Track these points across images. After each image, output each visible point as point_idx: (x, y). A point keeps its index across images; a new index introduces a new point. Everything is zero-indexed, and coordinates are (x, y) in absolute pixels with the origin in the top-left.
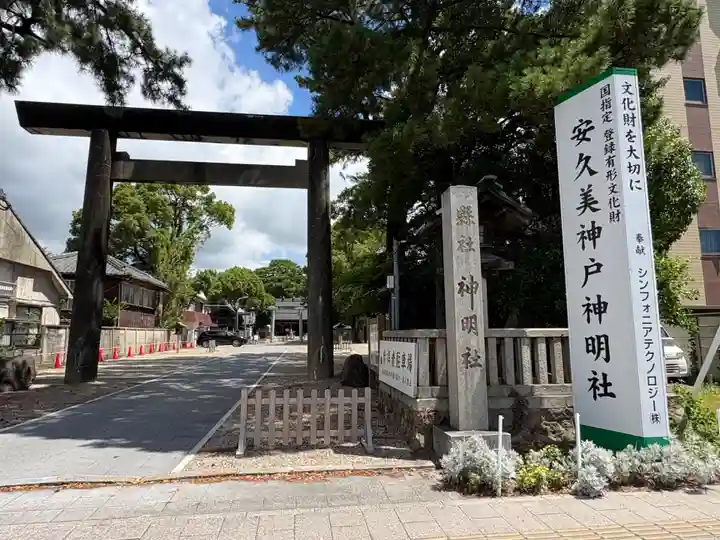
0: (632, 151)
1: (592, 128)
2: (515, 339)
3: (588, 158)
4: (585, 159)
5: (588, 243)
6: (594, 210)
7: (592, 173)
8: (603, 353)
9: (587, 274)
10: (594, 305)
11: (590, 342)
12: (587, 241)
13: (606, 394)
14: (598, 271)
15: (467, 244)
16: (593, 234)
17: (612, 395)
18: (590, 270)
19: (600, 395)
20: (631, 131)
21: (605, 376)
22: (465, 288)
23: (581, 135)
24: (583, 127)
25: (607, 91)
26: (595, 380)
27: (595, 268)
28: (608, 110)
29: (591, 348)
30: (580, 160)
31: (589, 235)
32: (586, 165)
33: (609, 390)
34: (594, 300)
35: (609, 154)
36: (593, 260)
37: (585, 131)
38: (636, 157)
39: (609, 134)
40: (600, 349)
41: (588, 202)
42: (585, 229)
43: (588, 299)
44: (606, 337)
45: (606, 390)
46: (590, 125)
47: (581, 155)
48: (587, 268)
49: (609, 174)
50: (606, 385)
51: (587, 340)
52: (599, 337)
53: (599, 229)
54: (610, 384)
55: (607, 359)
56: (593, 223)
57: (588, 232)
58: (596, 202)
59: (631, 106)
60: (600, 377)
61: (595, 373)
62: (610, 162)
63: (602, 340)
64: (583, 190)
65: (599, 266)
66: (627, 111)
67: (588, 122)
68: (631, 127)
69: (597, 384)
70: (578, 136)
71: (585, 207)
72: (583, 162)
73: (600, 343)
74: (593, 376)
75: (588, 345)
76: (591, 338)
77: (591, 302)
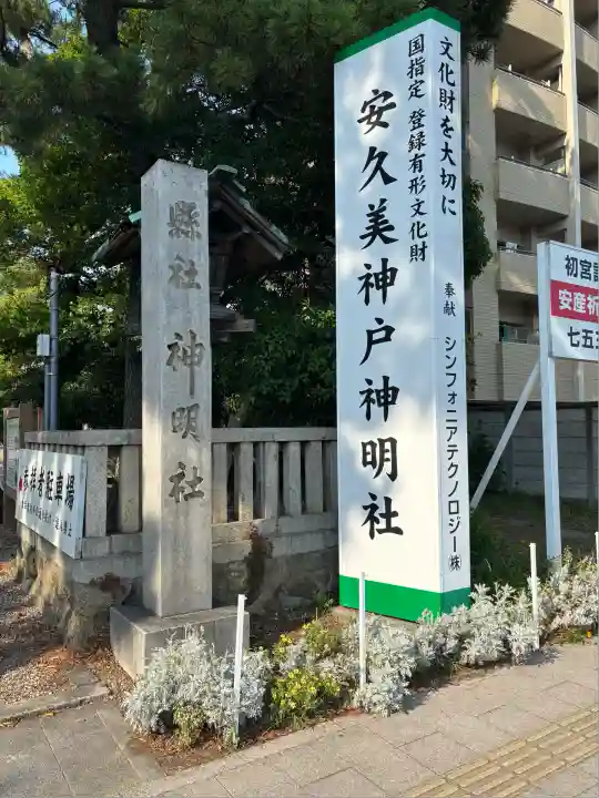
0: (446, 151)
1: (392, 105)
2: (256, 444)
3: (383, 155)
4: (377, 156)
5: (375, 294)
6: (387, 240)
7: (388, 179)
8: (388, 467)
9: (371, 342)
10: (378, 392)
11: (369, 448)
12: (373, 291)
13: (389, 529)
14: (387, 338)
15: (187, 273)
16: (384, 280)
17: (398, 531)
18: (376, 336)
19: (380, 531)
20: (447, 120)
21: (388, 501)
22: (180, 354)
23: (375, 112)
24: (379, 103)
25: (418, 46)
26: (374, 508)
27: (382, 334)
28: (419, 78)
29: (369, 458)
30: (370, 158)
31: (377, 280)
32: (378, 167)
33: (395, 522)
34: (378, 384)
35: (415, 151)
36: (380, 321)
37: (382, 110)
38: (452, 163)
39: (417, 118)
40: (383, 460)
41: (378, 227)
42: (371, 271)
43: (369, 382)
44: (393, 442)
45: (388, 523)
46: (389, 101)
47: (373, 150)
48: (370, 333)
49: (414, 185)
50: (389, 515)
51: (364, 445)
52: (382, 442)
53: (394, 271)
54: (395, 514)
55: (393, 476)
56: (385, 261)
57: (376, 275)
58: (391, 228)
59: (451, 79)
60: (381, 503)
61: (374, 497)
62: (417, 163)
63: (388, 445)
64: (372, 207)
65: (389, 330)
66: (445, 86)
67: (387, 95)
68: (448, 112)
69: (376, 515)
70: (369, 117)
71: (373, 236)
72: (374, 163)
73: (383, 451)
74: (370, 501)
75: (365, 454)
76: (372, 443)
77: (373, 387)
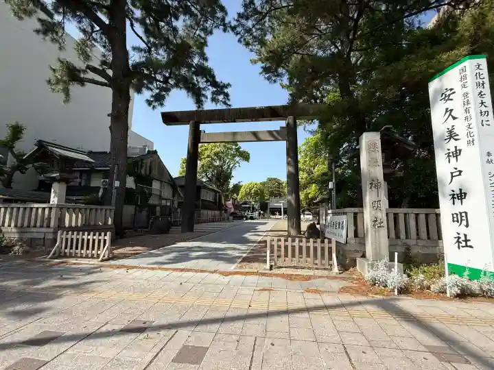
0: (482, 103)
1: (454, 93)
2: (405, 214)
3: (451, 110)
6: (456, 140)
7: (454, 118)
8: (464, 222)
9: (452, 177)
10: (457, 195)
11: (455, 216)
12: (452, 158)
13: (467, 246)
14: (460, 174)
15: (375, 162)
16: (457, 153)
17: (471, 247)
18: (454, 174)
19: (463, 247)
20: (481, 92)
21: (465, 236)
22: (373, 186)
23: (447, 98)
24: (449, 93)
25: (464, 70)
26: (459, 238)
27: (458, 173)
28: (465, 81)
29: (455, 219)
30: (447, 111)
32: (450, 114)
33: (469, 244)
34: (457, 192)
35: (466, 106)
36: (456, 169)
37: (449, 95)
38: (485, 106)
39: (466, 95)
40: (462, 220)
41: (452, 135)
42: (450, 151)
43: (453, 191)
44: (466, 213)
45: (466, 243)
46: (453, 91)
47: (447, 109)
48: (452, 173)
49: (466, 118)
50: (466, 241)
51: (453, 215)
52: (461, 213)
53: (460, 151)
54: (469, 240)
55: (467, 226)
56: (456, 147)
57: (453, 153)
58: (457, 135)
59: (481, 77)
60: (462, 236)
61: (459, 234)
62: (467, 111)
63: (463, 214)
64: (448, 129)
65: (460, 172)
66: (479, 80)
67: (451, 89)
68: (481, 89)
69: (460, 240)
70: (444, 98)
71: (450, 138)
72: (448, 113)
73: (461, 217)
74: (458, 236)
75: (453, 218)
76: (457, 215)
77: (455, 193)
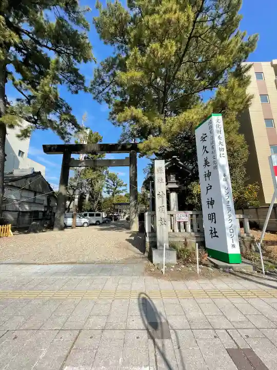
0: (220, 143)
3: (206, 147)
4: (205, 147)
6: (208, 166)
7: (207, 152)
9: (208, 190)
10: (210, 202)
12: (207, 178)
13: (215, 236)
14: (211, 188)
15: (161, 180)
16: (209, 175)
17: (217, 237)
18: (208, 188)
19: (214, 236)
20: (220, 136)
21: (215, 229)
22: (160, 196)
23: (203, 139)
24: (204, 136)
25: (211, 122)
26: (212, 230)
27: (210, 188)
28: (211, 129)
29: (210, 218)
34: (210, 200)
35: (212, 145)
36: (209, 185)
37: (205, 138)
38: (222, 145)
39: (212, 138)
40: (213, 218)
41: (206, 163)
43: (208, 199)
44: (214, 214)
45: (215, 234)
46: (206, 135)
49: (213, 153)
50: (215, 232)
51: (208, 215)
53: (210, 173)
54: (217, 232)
55: (215, 222)
56: (208, 171)
57: (207, 174)
58: (209, 163)
59: (220, 127)
60: (213, 229)
62: (213, 148)
63: (213, 215)
64: (205, 159)
65: (211, 186)
66: (218, 129)
68: (220, 134)
69: (213, 232)
71: (206, 165)
72: (204, 149)
73: (213, 216)
74: (211, 229)
76: (210, 214)
